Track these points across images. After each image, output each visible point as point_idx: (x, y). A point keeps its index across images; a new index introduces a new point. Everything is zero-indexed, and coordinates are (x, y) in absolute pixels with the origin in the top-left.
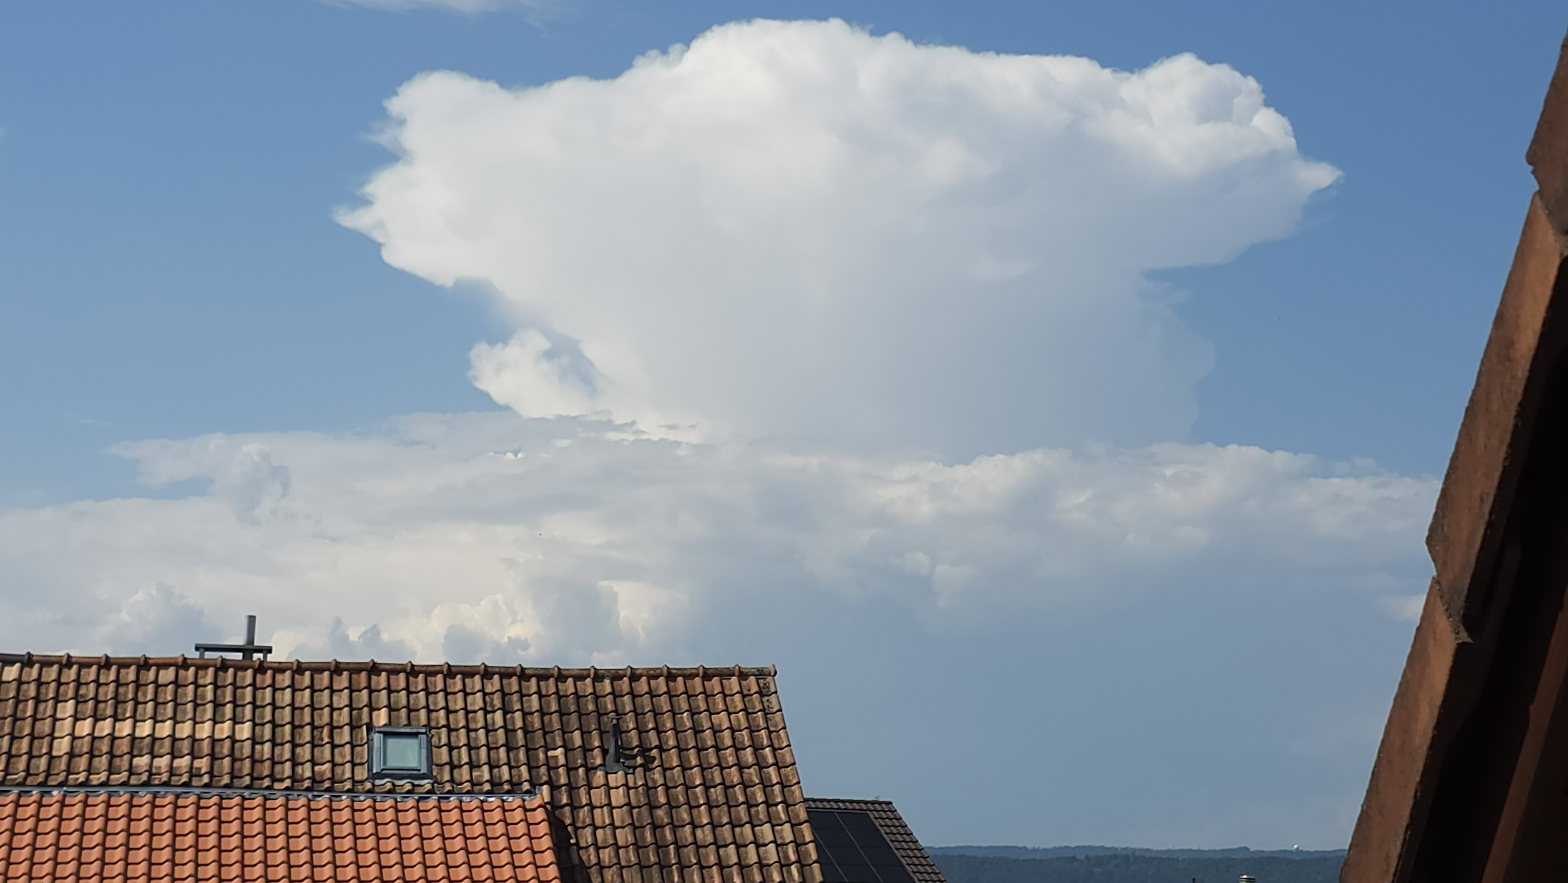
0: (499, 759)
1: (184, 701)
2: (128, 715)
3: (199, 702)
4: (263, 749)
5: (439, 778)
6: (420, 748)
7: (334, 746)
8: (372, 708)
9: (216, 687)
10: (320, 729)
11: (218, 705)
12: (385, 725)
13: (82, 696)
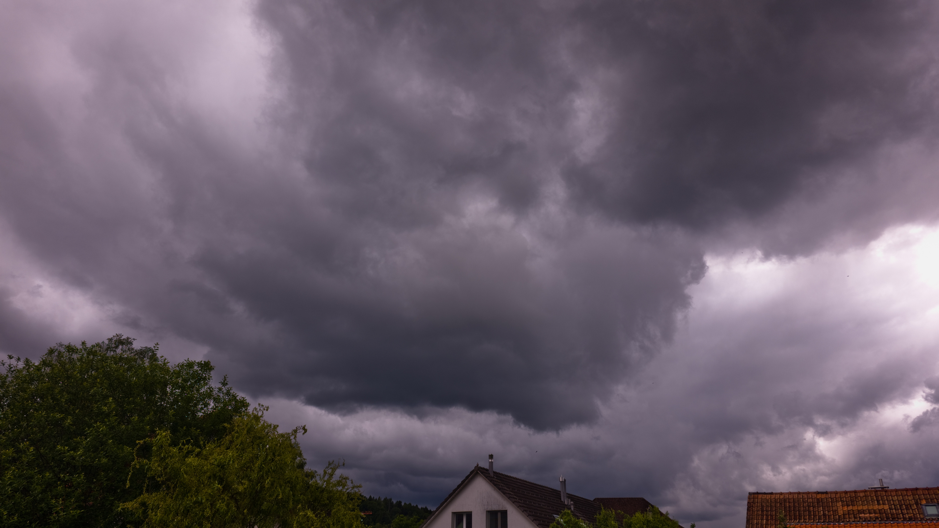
1: (868, 500)
2: (855, 504)
3: (873, 500)
4: (893, 512)
6: (937, 509)
7: (912, 510)
8: (920, 499)
9: (876, 497)
10: (907, 506)
11: (878, 501)
12: (925, 504)
13: (842, 501)
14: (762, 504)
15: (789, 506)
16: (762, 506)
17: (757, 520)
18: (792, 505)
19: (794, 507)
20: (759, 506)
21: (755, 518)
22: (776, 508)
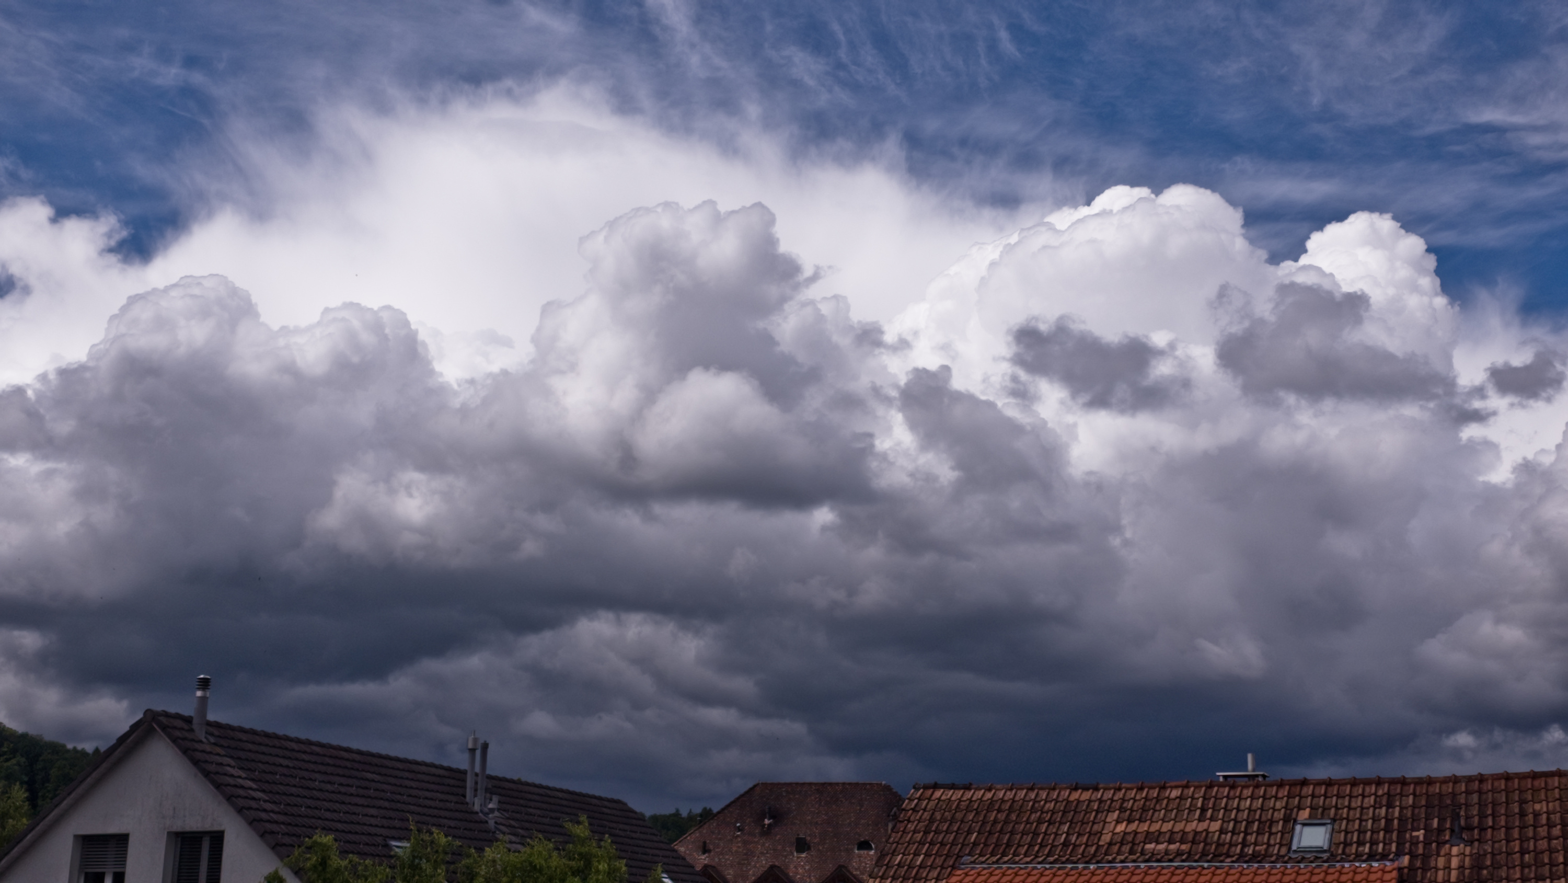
0: (1378, 838)
1: (1183, 809)
2: (1148, 818)
3: (1192, 809)
4: (1226, 838)
5: (1334, 852)
6: (1326, 833)
7: (1271, 834)
8: (1300, 808)
9: (1204, 798)
10: (1264, 823)
11: (1203, 810)
12: (1306, 819)
13: (1124, 808)
14: (933, 814)
15: (995, 821)
16: (932, 820)
17: (904, 854)
18: (1002, 816)
19: (1006, 822)
20: (925, 818)
21: (902, 851)
22: (962, 826)
